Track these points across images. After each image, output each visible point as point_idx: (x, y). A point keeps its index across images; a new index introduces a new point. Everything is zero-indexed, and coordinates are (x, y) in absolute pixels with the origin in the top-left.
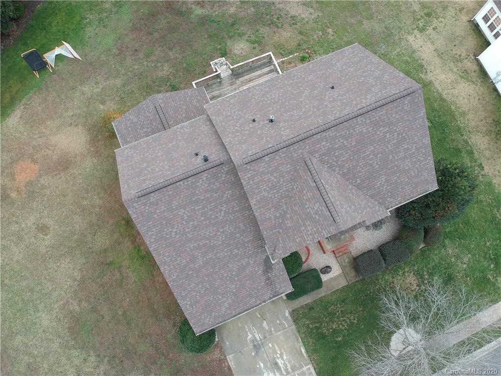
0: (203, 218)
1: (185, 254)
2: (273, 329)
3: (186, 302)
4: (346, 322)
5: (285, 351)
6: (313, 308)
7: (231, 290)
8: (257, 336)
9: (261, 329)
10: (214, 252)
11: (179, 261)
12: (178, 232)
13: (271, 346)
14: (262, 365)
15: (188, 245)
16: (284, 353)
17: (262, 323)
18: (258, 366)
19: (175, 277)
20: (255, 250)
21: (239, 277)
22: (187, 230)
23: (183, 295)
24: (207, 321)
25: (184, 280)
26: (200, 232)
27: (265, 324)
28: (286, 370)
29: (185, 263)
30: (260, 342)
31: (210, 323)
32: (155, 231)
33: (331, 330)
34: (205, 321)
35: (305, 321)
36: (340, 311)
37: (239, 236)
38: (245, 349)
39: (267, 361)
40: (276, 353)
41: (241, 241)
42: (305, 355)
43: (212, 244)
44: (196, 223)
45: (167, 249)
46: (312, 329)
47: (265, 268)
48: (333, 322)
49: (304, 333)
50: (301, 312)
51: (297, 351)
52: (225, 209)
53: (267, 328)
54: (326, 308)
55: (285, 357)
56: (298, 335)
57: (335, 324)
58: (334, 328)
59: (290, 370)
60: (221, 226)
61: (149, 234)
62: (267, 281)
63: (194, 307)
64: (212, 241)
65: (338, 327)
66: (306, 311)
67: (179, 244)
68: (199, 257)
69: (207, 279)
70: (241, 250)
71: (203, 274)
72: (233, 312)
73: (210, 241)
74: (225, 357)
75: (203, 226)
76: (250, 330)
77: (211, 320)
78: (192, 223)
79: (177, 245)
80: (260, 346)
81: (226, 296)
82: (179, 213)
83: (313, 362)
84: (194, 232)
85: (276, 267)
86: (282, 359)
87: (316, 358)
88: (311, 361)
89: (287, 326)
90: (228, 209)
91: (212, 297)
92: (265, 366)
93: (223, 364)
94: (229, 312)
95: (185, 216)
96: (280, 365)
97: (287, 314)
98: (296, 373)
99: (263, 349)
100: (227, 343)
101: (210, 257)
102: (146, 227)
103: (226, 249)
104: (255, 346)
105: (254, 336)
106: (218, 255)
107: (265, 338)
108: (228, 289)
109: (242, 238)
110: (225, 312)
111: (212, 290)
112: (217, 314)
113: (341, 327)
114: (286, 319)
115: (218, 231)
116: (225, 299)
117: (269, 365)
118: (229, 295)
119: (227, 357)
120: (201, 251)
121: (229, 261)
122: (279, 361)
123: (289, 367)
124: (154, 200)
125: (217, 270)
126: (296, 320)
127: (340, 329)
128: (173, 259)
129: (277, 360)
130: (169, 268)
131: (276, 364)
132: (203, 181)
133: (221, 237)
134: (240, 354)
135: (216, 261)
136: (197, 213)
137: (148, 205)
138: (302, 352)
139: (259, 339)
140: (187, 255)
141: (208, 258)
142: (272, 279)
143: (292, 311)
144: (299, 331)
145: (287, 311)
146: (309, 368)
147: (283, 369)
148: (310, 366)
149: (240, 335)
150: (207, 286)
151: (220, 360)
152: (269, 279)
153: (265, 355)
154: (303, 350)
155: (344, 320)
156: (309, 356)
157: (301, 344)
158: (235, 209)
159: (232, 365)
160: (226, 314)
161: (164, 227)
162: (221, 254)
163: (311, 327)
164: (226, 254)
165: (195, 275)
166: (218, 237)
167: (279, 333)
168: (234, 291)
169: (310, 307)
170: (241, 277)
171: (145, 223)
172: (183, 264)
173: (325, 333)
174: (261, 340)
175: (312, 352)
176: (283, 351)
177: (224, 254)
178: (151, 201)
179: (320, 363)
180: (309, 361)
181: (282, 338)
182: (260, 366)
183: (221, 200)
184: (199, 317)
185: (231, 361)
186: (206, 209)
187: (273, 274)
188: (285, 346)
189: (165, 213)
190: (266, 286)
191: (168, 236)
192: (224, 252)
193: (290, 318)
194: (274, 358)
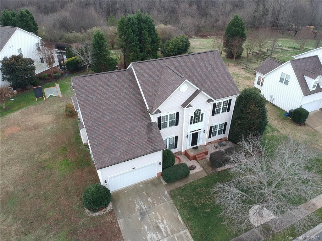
0: (112, 94)
1: (98, 111)
2: (155, 202)
3: (94, 142)
4: (211, 199)
5: (165, 218)
6: (185, 189)
7: (125, 140)
8: (143, 207)
9: (147, 202)
10: (117, 114)
11: (95, 115)
12: (97, 98)
13: (154, 214)
14: (146, 227)
15: (101, 107)
16: (165, 219)
17: (148, 198)
18: (143, 228)
19: (90, 124)
20: (142, 118)
21: (131, 133)
22: (102, 98)
23: (93, 137)
24: (106, 160)
25: (96, 127)
26: (109, 101)
27: (149, 199)
28: (167, 233)
29: (98, 117)
30: (145, 211)
31: (108, 162)
32: (84, 95)
33: (200, 204)
34: (105, 160)
35: (180, 198)
36: (205, 192)
37: (132, 108)
38: (133, 215)
39: (150, 225)
40: (158, 219)
41: (133, 111)
42: (182, 222)
43: (116, 109)
44: (108, 96)
45: (89, 106)
46: (186, 203)
47: (147, 130)
48: (201, 199)
49: (180, 206)
50: (176, 192)
51: (174, 217)
52: (125, 92)
53: (151, 201)
54: (194, 189)
55: (165, 223)
56: (175, 206)
57: (203, 199)
58: (203, 202)
59: (169, 233)
60: (122, 100)
61: (81, 96)
62: (149, 139)
63: (99, 147)
64: (116, 108)
65: (206, 202)
66: (180, 191)
67: (97, 105)
68: (107, 115)
69: (110, 129)
70: (133, 116)
71: (108, 126)
72: (126, 157)
73: (115, 107)
74: (117, 220)
75: (112, 98)
76: (138, 203)
77: (109, 160)
78: (106, 95)
79: (95, 105)
80: (145, 214)
81: (121, 144)
82: (100, 89)
83: (188, 227)
84: (106, 100)
85: (155, 131)
86: (163, 223)
87: (190, 224)
88: (187, 227)
89: (166, 200)
90: (127, 92)
91: (112, 142)
92: (149, 229)
93: (114, 226)
94: (123, 156)
95: (103, 91)
96: (161, 228)
97: (166, 193)
98: (175, 235)
99: (147, 216)
100: (119, 211)
101: (114, 116)
102: (80, 92)
103: (124, 114)
104: (141, 213)
105: (140, 206)
106: (119, 116)
107: (149, 208)
108: (123, 139)
109: (134, 109)
110: (120, 155)
111: (112, 138)
112: (114, 156)
113: (208, 202)
114: (165, 196)
115: (120, 102)
116: (120, 146)
117: (152, 227)
118: (123, 144)
119: (118, 221)
120: (109, 112)
121: (125, 121)
122: (161, 225)
123: (169, 230)
124: (88, 80)
125: (117, 125)
126: (173, 197)
127: (207, 203)
128: (91, 113)
129: (159, 225)
130: (88, 118)
131: (158, 227)
132: (114, 76)
133: (121, 106)
134: (128, 219)
135: (117, 120)
136: (110, 91)
137: (84, 81)
138: (179, 219)
139: (144, 209)
140: (100, 112)
141: (112, 116)
142: (152, 139)
143: (170, 191)
144: (176, 204)
145: (166, 191)
146: (186, 233)
147: (163, 232)
148: (186, 231)
149: (130, 206)
150: (110, 134)
151: (112, 223)
152: (150, 138)
153: (149, 220)
154: (180, 218)
155: (209, 198)
156: (185, 223)
157: (178, 213)
158: (131, 93)
159: (122, 227)
160: (120, 157)
161: (90, 94)
162: (121, 116)
163: (185, 202)
164: (124, 117)
165: (103, 126)
166: (120, 106)
167: (160, 205)
168: (127, 141)
169: (183, 189)
170: (132, 133)
171: (80, 90)
172: (97, 117)
173: (196, 206)
174: (146, 209)
175: (188, 220)
176: (163, 218)
177: (122, 116)
178: (86, 80)
179: (195, 228)
180: (185, 227)
181: (162, 208)
182: (144, 228)
183: (123, 87)
184: (101, 156)
185: (121, 224)
186: (115, 90)
187: (153, 135)
188: (165, 214)
189: (92, 87)
190: (148, 143)
191: (91, 99)
192: (122, 115)
193: (168, 196)
194: (156, 223)
